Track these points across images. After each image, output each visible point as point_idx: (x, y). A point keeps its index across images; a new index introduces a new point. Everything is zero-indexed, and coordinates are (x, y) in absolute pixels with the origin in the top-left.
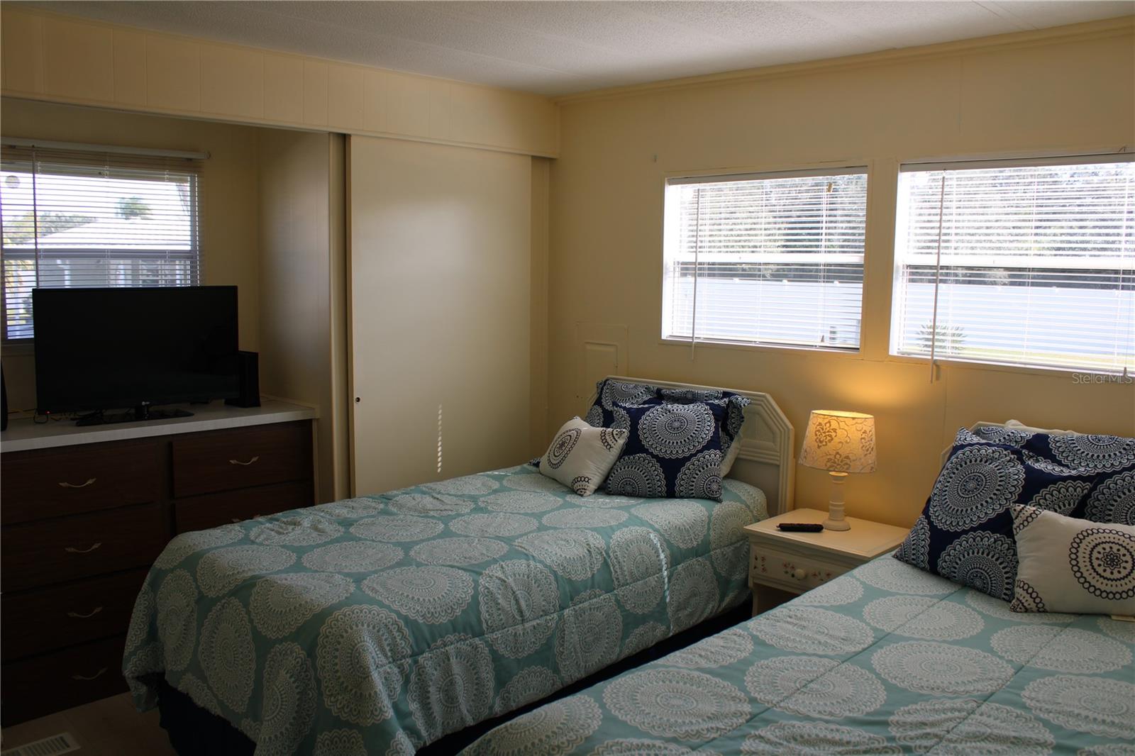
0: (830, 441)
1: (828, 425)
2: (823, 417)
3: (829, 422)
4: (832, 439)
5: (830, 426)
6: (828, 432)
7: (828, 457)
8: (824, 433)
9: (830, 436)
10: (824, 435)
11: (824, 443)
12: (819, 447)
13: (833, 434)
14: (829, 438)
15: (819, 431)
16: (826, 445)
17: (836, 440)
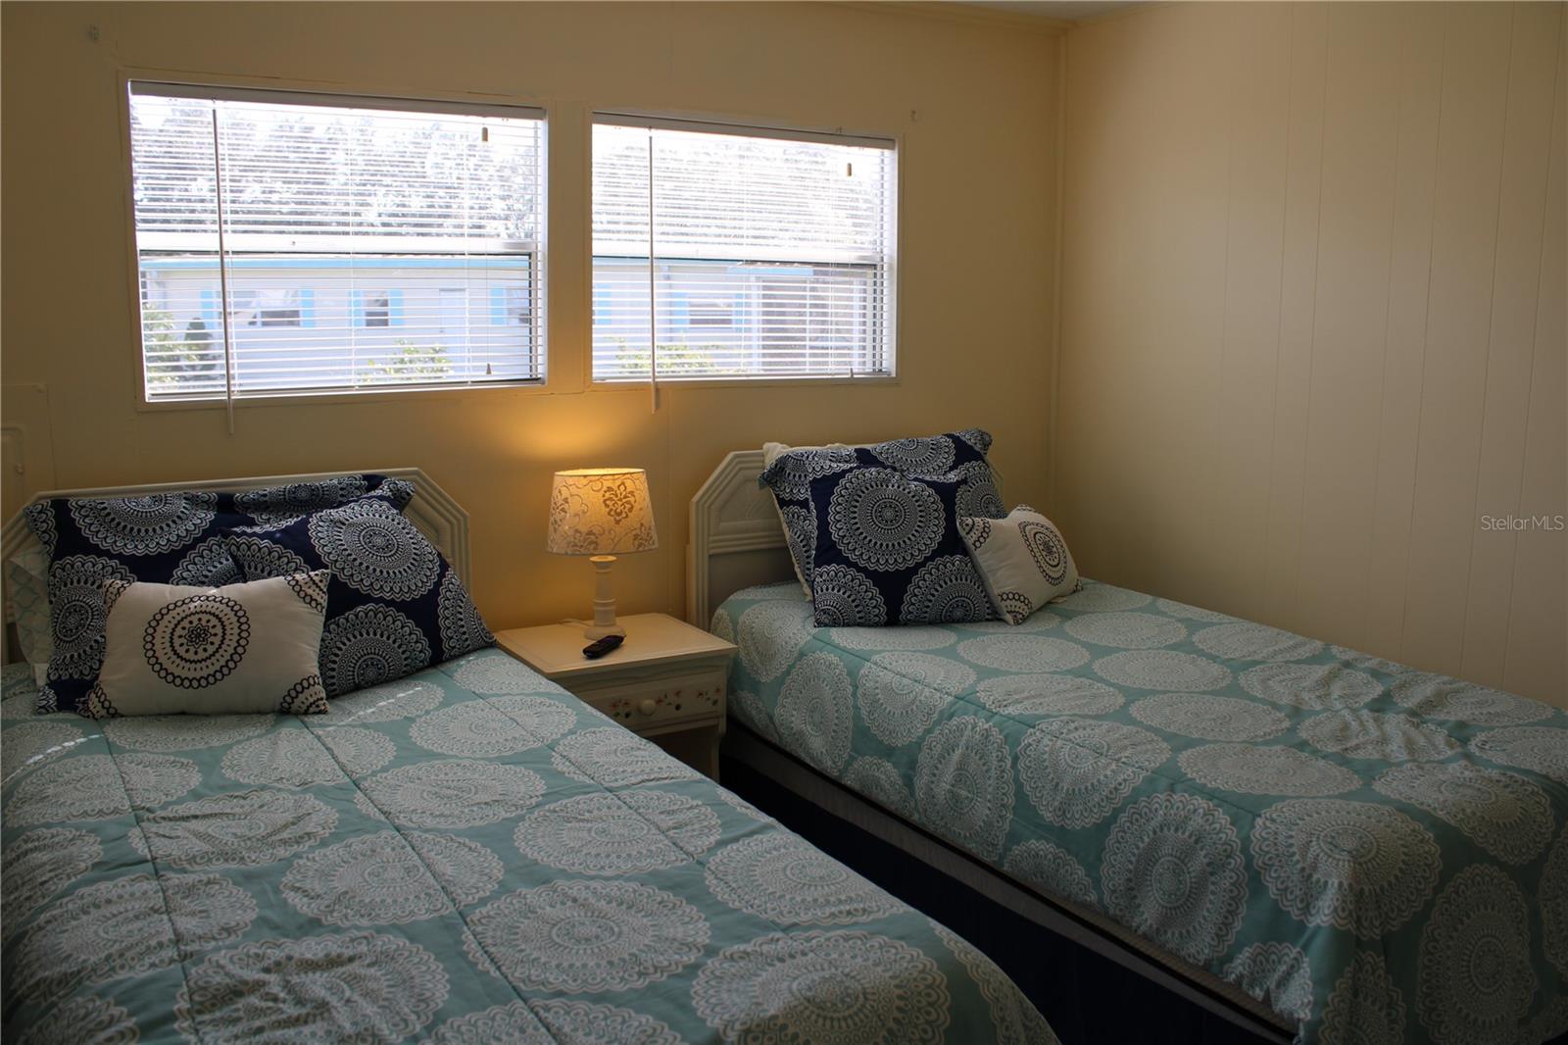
0: (631, 510)
1: (622, 488)
2: (611, 477)
3: (623, 483)
4: (632, 507)
5: (626, 488)
6: (625, 497)
7: (634, 533)
8: (620, 500)
9: (628, 502)
10: (620, 503)
11: (624, 515)
12: (618, 522)
13: (632, 499)
14: (628, 506)
15: (610, 499)
16: (627, 516)
17: (637, 507)
